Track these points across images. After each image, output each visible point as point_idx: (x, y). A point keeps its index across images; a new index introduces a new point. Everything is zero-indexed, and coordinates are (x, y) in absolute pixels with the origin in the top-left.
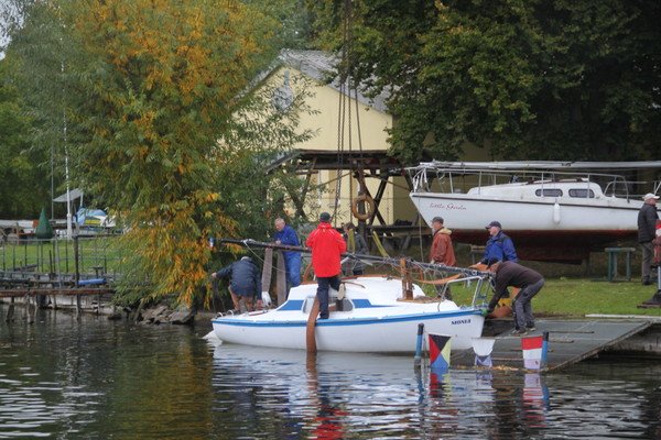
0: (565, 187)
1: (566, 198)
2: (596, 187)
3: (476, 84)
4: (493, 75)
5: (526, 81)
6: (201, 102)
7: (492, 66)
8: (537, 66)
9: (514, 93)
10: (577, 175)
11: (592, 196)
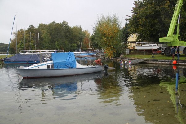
0: (152, 45)
1: (153, 46)
2: (156, 45)
3: (143, 34)
5: (149, 33)
6: (111, 37)
7: (145, 32)
8: (151, 32)
9: (148, 35)
10: (154, 43)
11: (155, 45)
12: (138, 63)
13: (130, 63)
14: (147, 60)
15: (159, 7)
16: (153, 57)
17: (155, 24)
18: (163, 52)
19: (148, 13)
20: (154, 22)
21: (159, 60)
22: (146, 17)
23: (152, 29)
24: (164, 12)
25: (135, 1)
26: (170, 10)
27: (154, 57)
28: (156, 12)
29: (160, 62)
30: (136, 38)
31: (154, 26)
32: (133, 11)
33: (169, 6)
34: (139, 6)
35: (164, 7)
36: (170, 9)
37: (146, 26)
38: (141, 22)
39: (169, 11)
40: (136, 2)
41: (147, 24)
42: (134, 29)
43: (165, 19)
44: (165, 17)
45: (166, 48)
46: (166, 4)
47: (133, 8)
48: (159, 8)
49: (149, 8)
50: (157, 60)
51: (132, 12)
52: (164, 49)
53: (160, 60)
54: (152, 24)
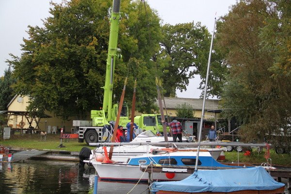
3: (44, 97)
4: (49, 96)
7: (49, 93)
8: (60, 94)
9: (54, 99)
12: (28, 159)
13: (10, 158)
14: (48, 153)
15: (78, 47)
16: (61, 146)
17: (69, 78)
18: (81, 136)
19: (57, 56)
20: (67, 74)
21: (72, 154)
22: (52, 64)
23: (63, 89)
24: (87, 58)
25: (29, 26)
26: (98, 56)
27: (64, 147)
28: (72, 55)
29: (74, 158)
30: (28, 105)
31: (67, 84)
32: (24, 46)
33: (96, 47)
34: (38, 39)
35: (88, 47)
36: (99, 53)
37: (50, 81)
38: (40, 71)
39: (96, 58)
40: (32, 29)
41: (53, 78)
42: (25, 85)
43: (88, 72)
44: (89, 68)
45: (88, 129)
46: (92, 44)
47: (25, 40)
48: (78, 49)
49: (57, 46)
50: (68, 153)
51: (23, 49)
52: (84, 132)
53: (75, 154)
54: (63, 79)
